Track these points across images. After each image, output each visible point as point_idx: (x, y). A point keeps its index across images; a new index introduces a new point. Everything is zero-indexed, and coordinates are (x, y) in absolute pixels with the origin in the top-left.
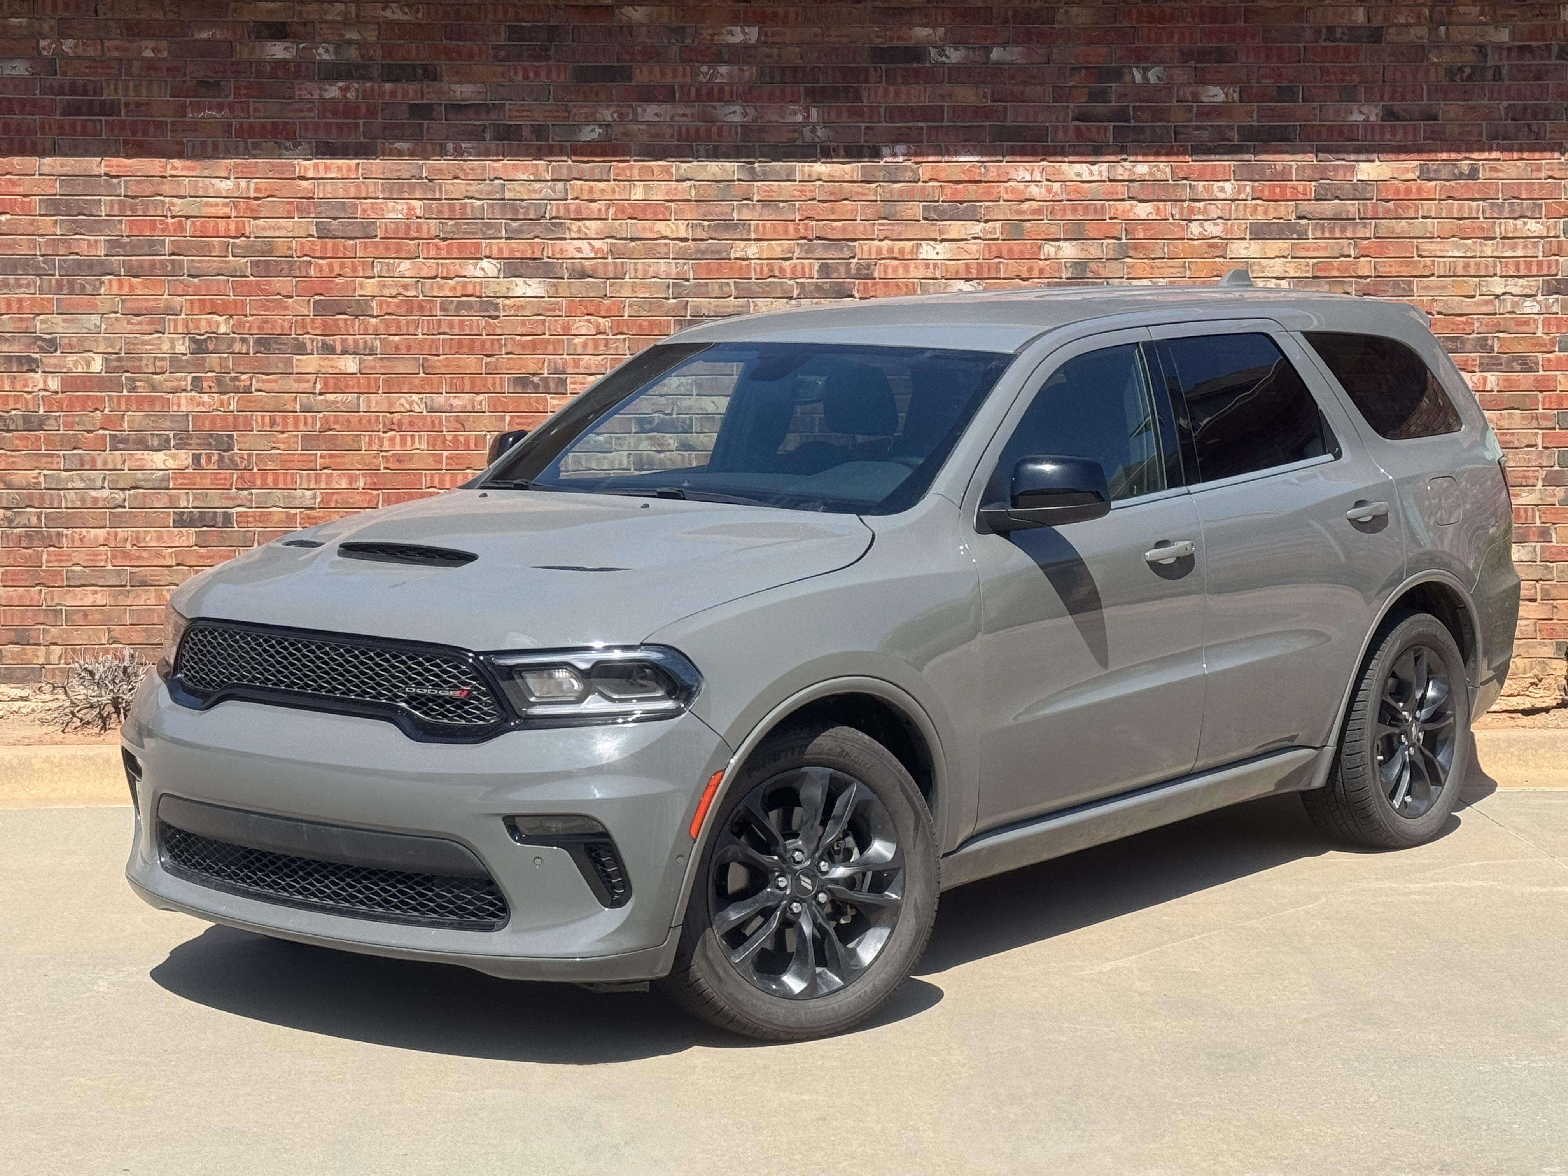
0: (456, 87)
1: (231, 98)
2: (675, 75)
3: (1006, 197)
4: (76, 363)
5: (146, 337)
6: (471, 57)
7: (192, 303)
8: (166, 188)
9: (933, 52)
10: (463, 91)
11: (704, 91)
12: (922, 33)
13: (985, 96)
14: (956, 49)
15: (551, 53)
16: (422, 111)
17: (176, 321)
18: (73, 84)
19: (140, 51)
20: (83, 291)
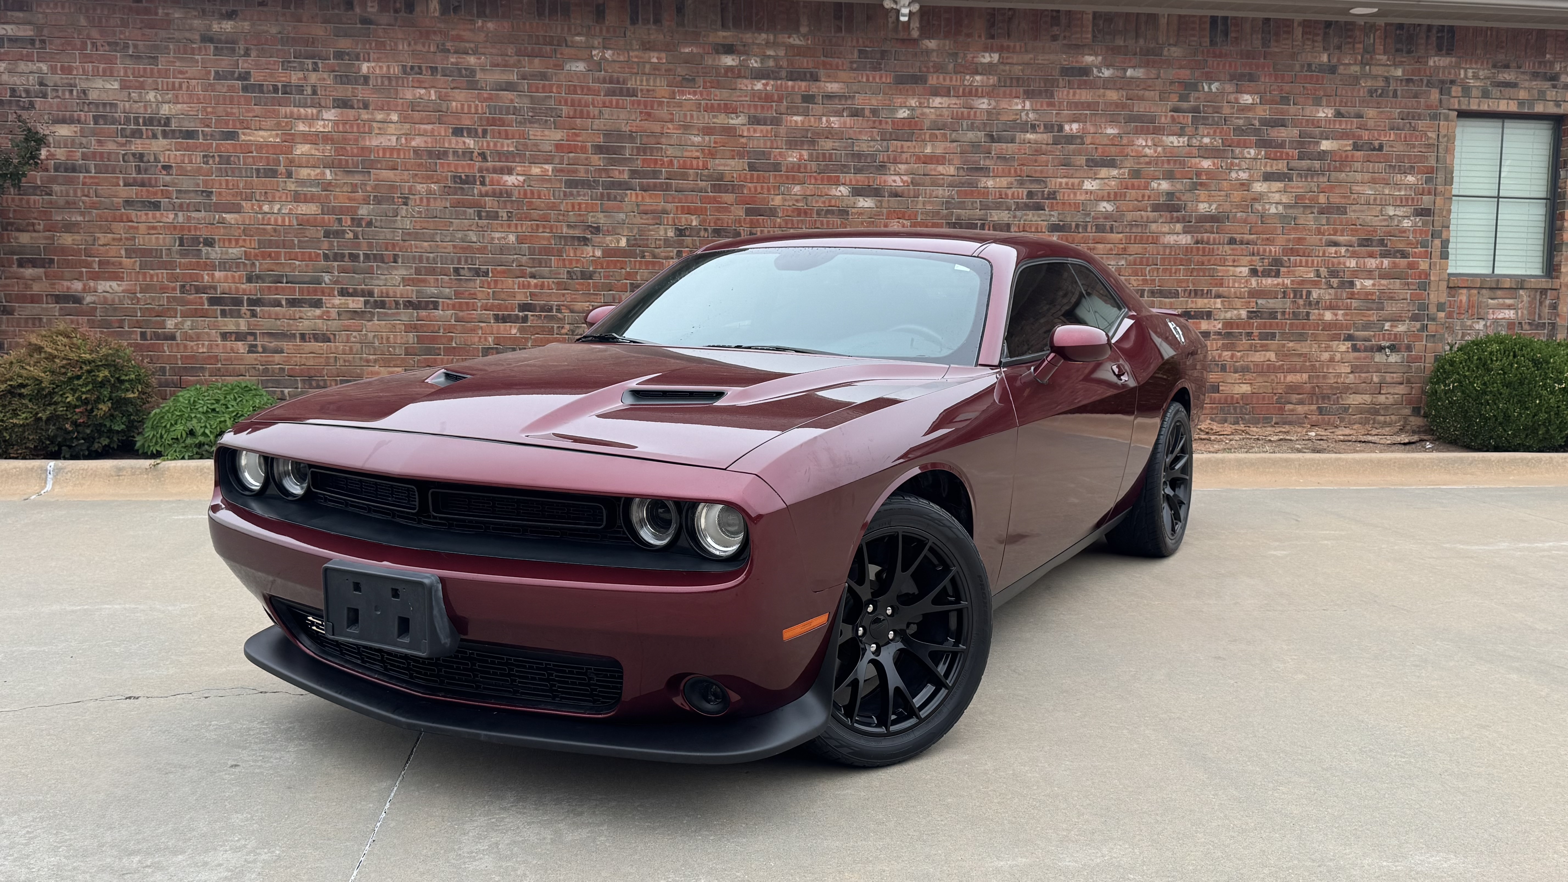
0: (828, 85)
1: (701, 89)
2: (951, 80)
3: (1132, 154)
4: (611, 241)
5: (651, 227)
6: (837, 68)
7: (677, 207)
8: (663, 140)
9: (1095, 70)
10: (833, 87)
11: (967, 90)
12: (1089, 59)
13: (1123, 96)
14: (1108, 69)
15: (883, 66)
16: (808, 99)
17: (668, 218)
18: (611, 77)
19: (650, 58)
20: (615, 199)
